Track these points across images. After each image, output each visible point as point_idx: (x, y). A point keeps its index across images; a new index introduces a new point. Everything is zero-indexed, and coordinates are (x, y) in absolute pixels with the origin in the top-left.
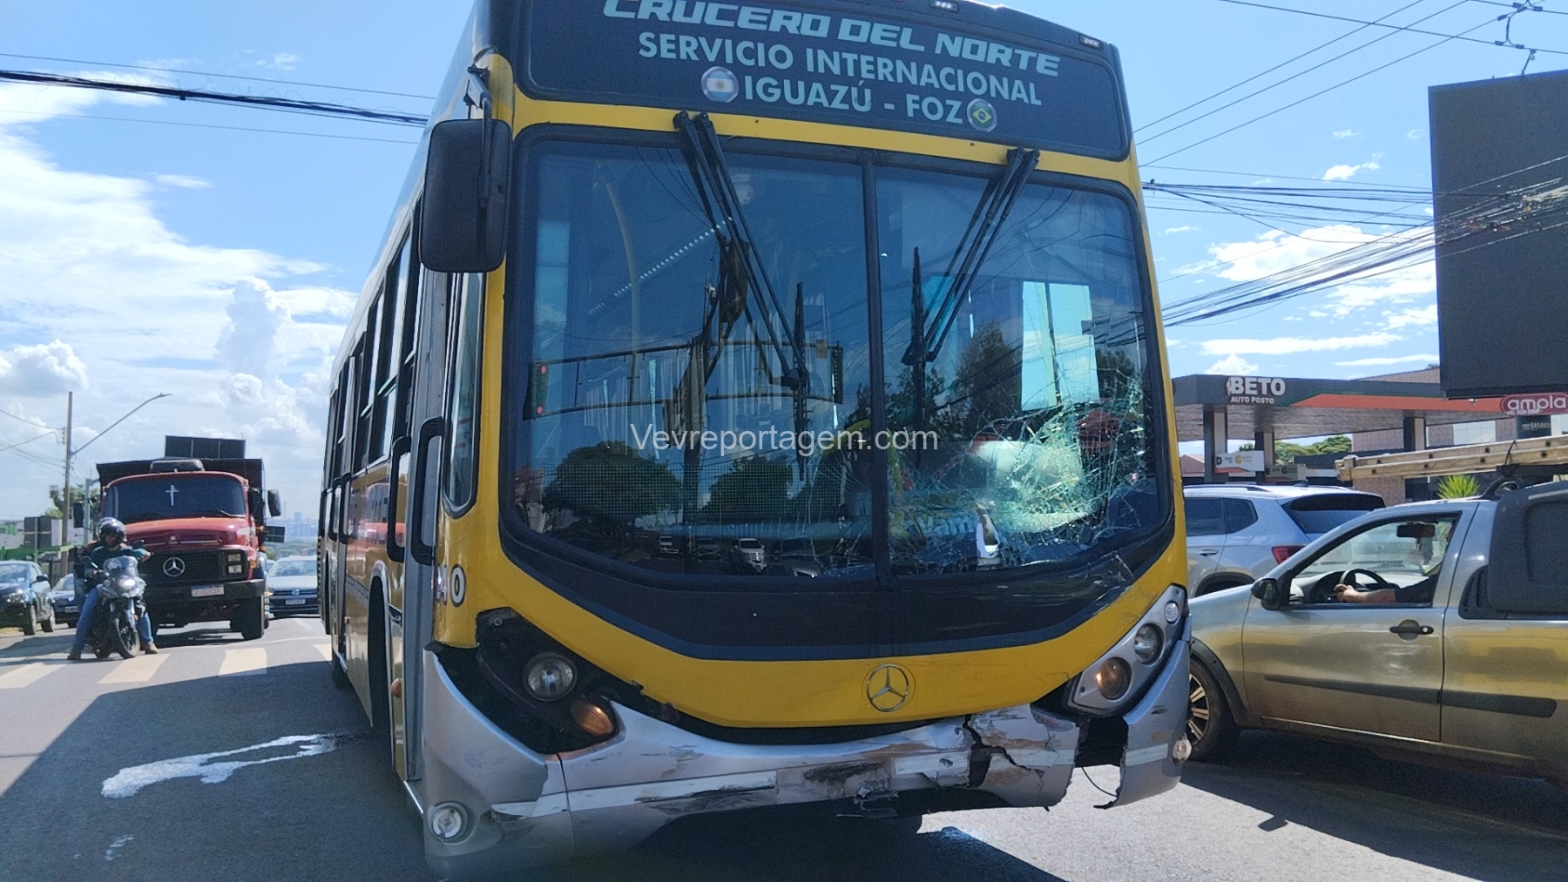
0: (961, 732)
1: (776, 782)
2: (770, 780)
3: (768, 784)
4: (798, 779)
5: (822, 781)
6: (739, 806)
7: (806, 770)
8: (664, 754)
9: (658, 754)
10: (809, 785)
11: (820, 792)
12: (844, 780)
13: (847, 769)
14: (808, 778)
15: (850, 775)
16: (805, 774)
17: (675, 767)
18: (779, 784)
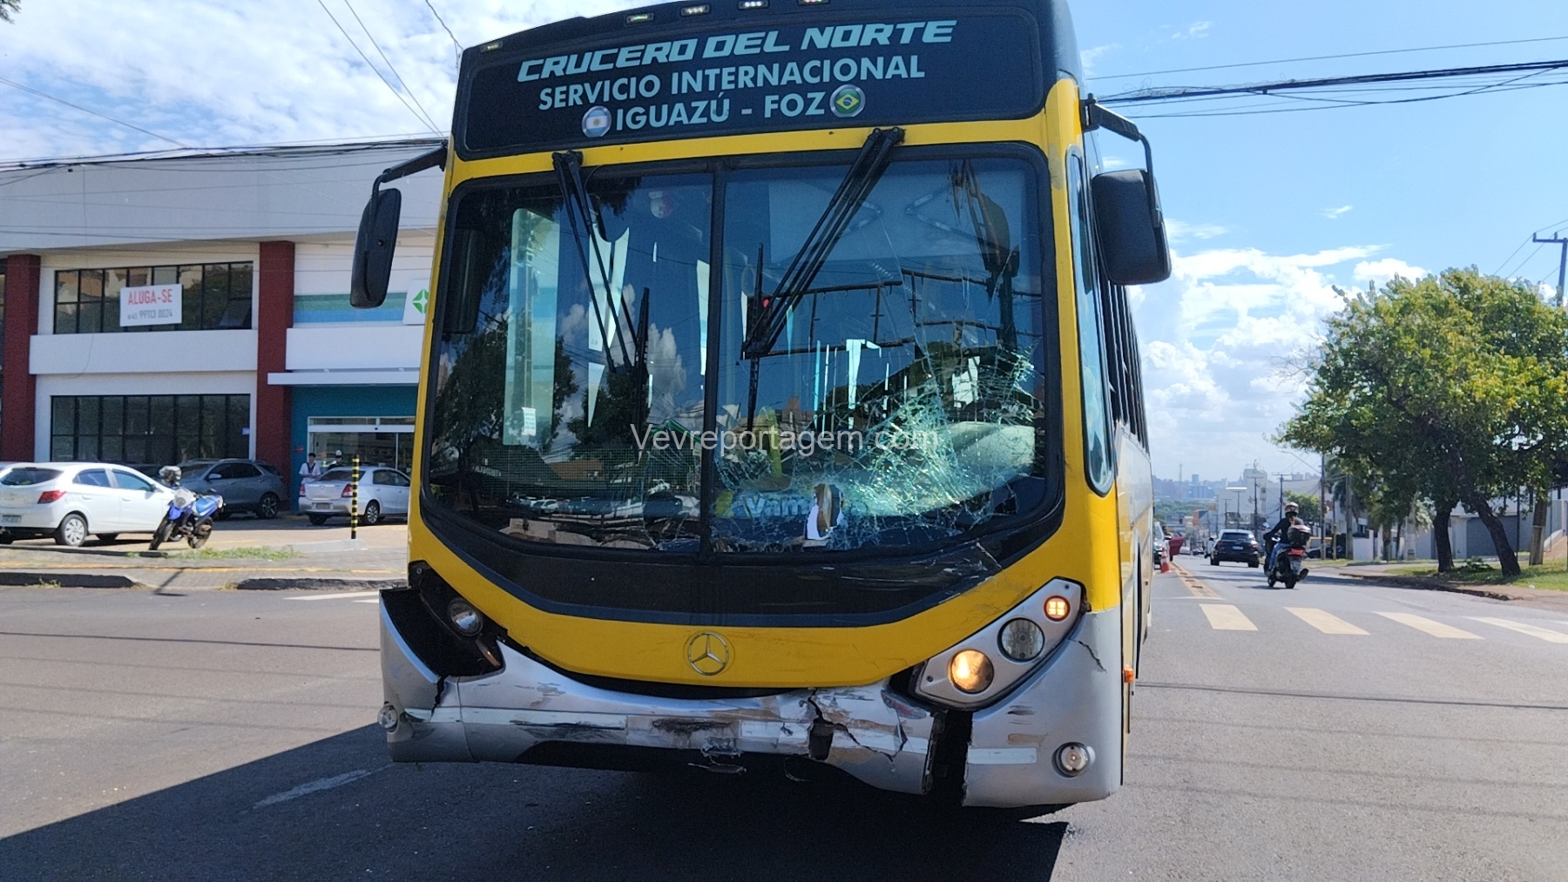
0: (805, 705)
1: (627, 725)
2: (620, 723)
3: (619, 726)
4: (646, 725)
5: (668, 730)
6: (592, 740)
7: (655, 718)
8: (533, 688)
9: (528, 687)
10: (656, 732)
11: (668, 740)
12: (690, 733)
13: (695, 723)
14: (656, 726)
15: (696, 730)
16: (653, 723)
17: (541, 700)
18: (629, 726)
